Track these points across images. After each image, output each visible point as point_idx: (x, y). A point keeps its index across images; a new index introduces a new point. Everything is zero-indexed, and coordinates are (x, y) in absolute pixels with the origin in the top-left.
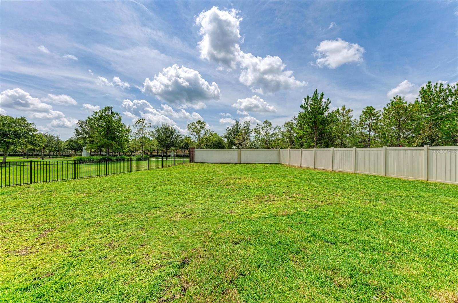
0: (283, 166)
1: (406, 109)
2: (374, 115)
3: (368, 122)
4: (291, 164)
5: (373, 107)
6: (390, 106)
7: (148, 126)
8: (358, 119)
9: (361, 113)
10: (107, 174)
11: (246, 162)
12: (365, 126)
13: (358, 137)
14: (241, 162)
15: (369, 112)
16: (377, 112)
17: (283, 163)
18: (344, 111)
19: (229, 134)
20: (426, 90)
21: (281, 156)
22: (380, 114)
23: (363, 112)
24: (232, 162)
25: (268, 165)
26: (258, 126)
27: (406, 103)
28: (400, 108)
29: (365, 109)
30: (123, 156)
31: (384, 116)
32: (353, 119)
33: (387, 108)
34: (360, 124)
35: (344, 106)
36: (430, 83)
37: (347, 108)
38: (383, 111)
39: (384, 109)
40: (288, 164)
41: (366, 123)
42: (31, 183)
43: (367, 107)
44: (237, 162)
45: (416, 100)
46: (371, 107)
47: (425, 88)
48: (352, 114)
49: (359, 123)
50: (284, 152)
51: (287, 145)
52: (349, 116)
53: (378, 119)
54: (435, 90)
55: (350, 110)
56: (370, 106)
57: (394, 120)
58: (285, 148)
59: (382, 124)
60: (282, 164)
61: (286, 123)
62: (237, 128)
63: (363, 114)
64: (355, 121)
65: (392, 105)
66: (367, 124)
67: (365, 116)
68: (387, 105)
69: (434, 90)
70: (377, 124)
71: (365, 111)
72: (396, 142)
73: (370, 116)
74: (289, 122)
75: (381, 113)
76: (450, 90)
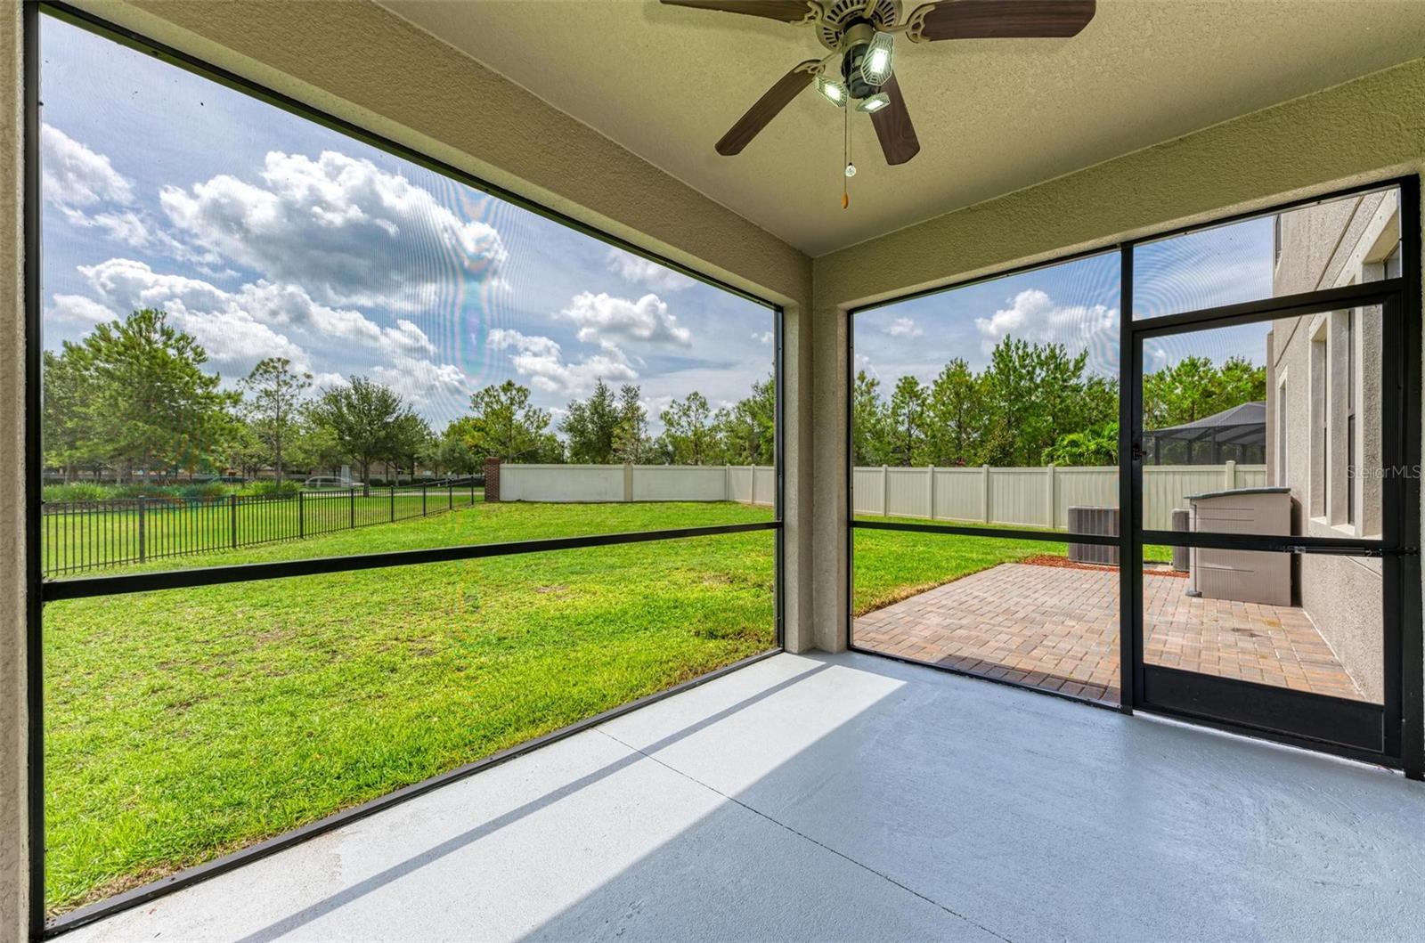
0: (740, 505)
1: (970, 387)
2: (917, 396)
3: (905, 411)
4: (757, 502)
5: (916, 378)
6: (944, 377)
7: (300, 383)
8: (890, 404)
9: (894, 390)
10: (302, 536)
11: (648, 499)
12: (901, 419)
13: (889, 442)
14: (634, 500)
15: (908, 388)
16: (922, 390)
17: (737, 500)
18: (862, 382)
19: (581, 419)
20: (1003, 351)
21: (733, 482)
22: (928, 395)
23: (898, 387)
24: (612, 499)
25: (704, 506)
26: (674, 405)
27: (970, 375)
28: (960, 384)
29: (900, 380)
30: (214, 485)
31: (935, 397)
32: (879, 403)
33: (940, 381)
34: (892, 413)
35: (863, 372)
36: (1008, 337)
37: (869, 378)
38: (933, 387)
39: (935, 382)
40: (750, 501)
41: (903, 411)
42: (142, 558)
43: (906, 378)
44: (622, 500)
45: (986, 370)
46: (912, 377)
47: (1002, 347)
48: (877, 389)
49: (890, 410)
50: (740, 473)
51: (743, 456)
52: (873, 394)
53: (924, 404)
54: (1017, 353)
55: (876, 382)
56: (910, 376)
57: (951, 407)
58: (738, 464)
59: (932, 414)
60: (737, 503)
61: (741, 402)
62: (601, 403)
63: (897, 390)
64: (884, 405)
65: (948, 377)
66: (904, 414)
67: (902, 396)
68: (940, 375)
69: (1014, 353)
70: (922, 413)
71: (901, 384)
72: (953, 454)
73: (911, 398)
74: (749, 400)
75: (930, 392)
76: (1039, 356)
